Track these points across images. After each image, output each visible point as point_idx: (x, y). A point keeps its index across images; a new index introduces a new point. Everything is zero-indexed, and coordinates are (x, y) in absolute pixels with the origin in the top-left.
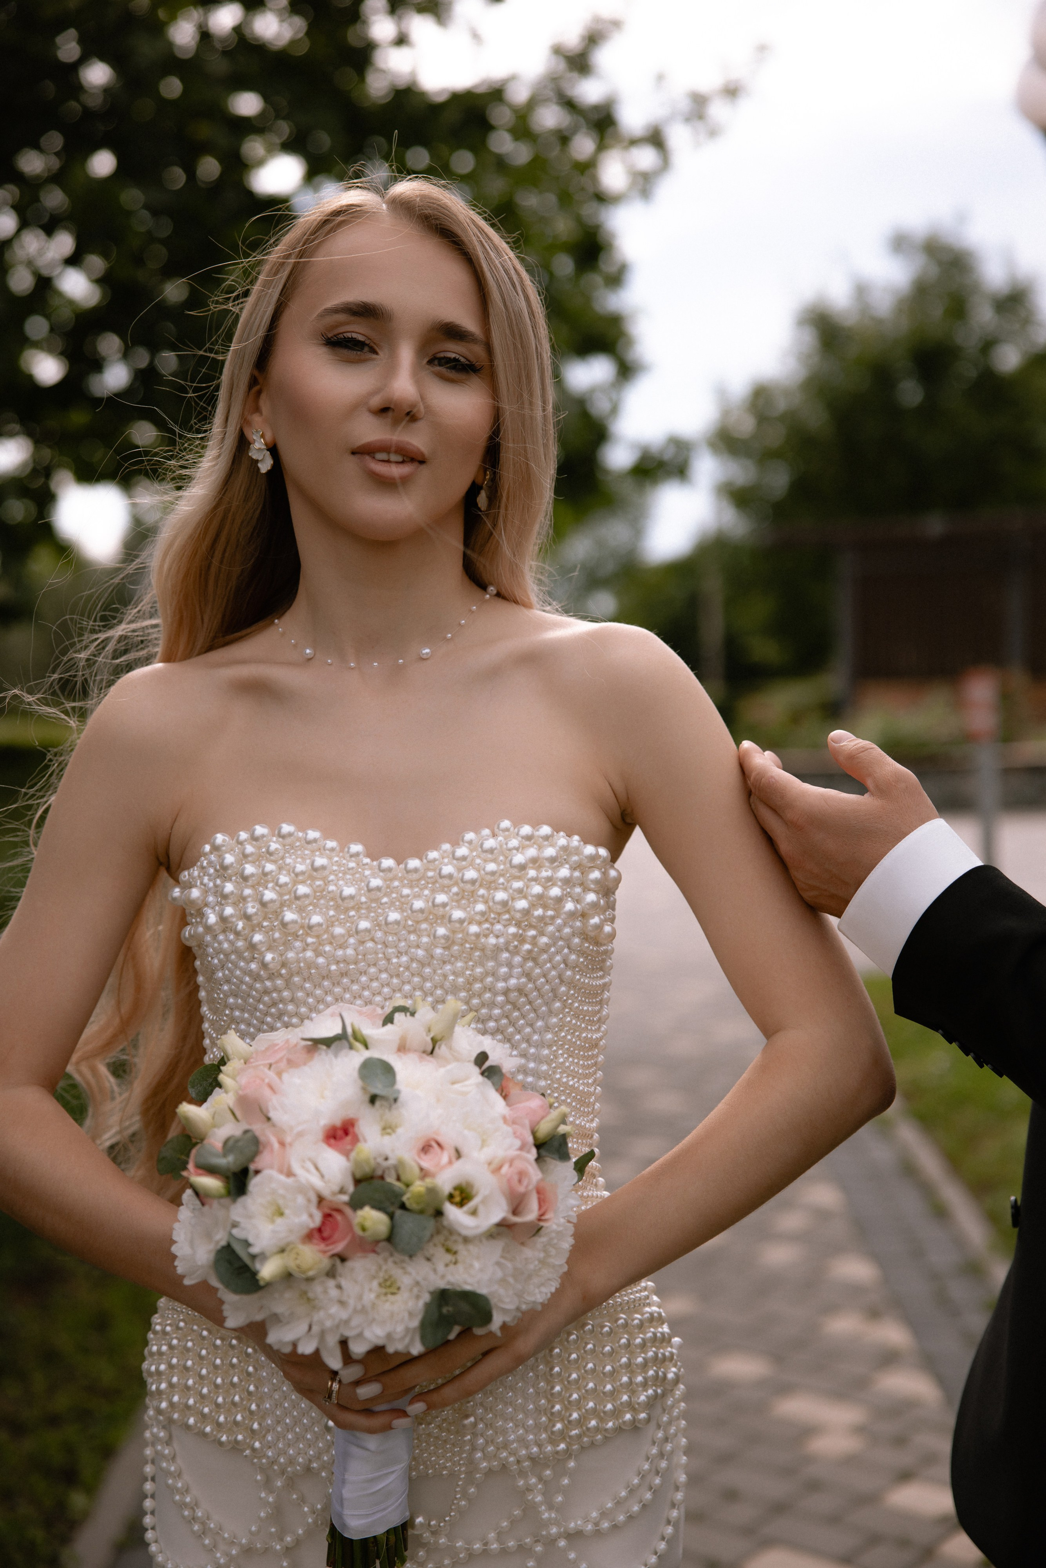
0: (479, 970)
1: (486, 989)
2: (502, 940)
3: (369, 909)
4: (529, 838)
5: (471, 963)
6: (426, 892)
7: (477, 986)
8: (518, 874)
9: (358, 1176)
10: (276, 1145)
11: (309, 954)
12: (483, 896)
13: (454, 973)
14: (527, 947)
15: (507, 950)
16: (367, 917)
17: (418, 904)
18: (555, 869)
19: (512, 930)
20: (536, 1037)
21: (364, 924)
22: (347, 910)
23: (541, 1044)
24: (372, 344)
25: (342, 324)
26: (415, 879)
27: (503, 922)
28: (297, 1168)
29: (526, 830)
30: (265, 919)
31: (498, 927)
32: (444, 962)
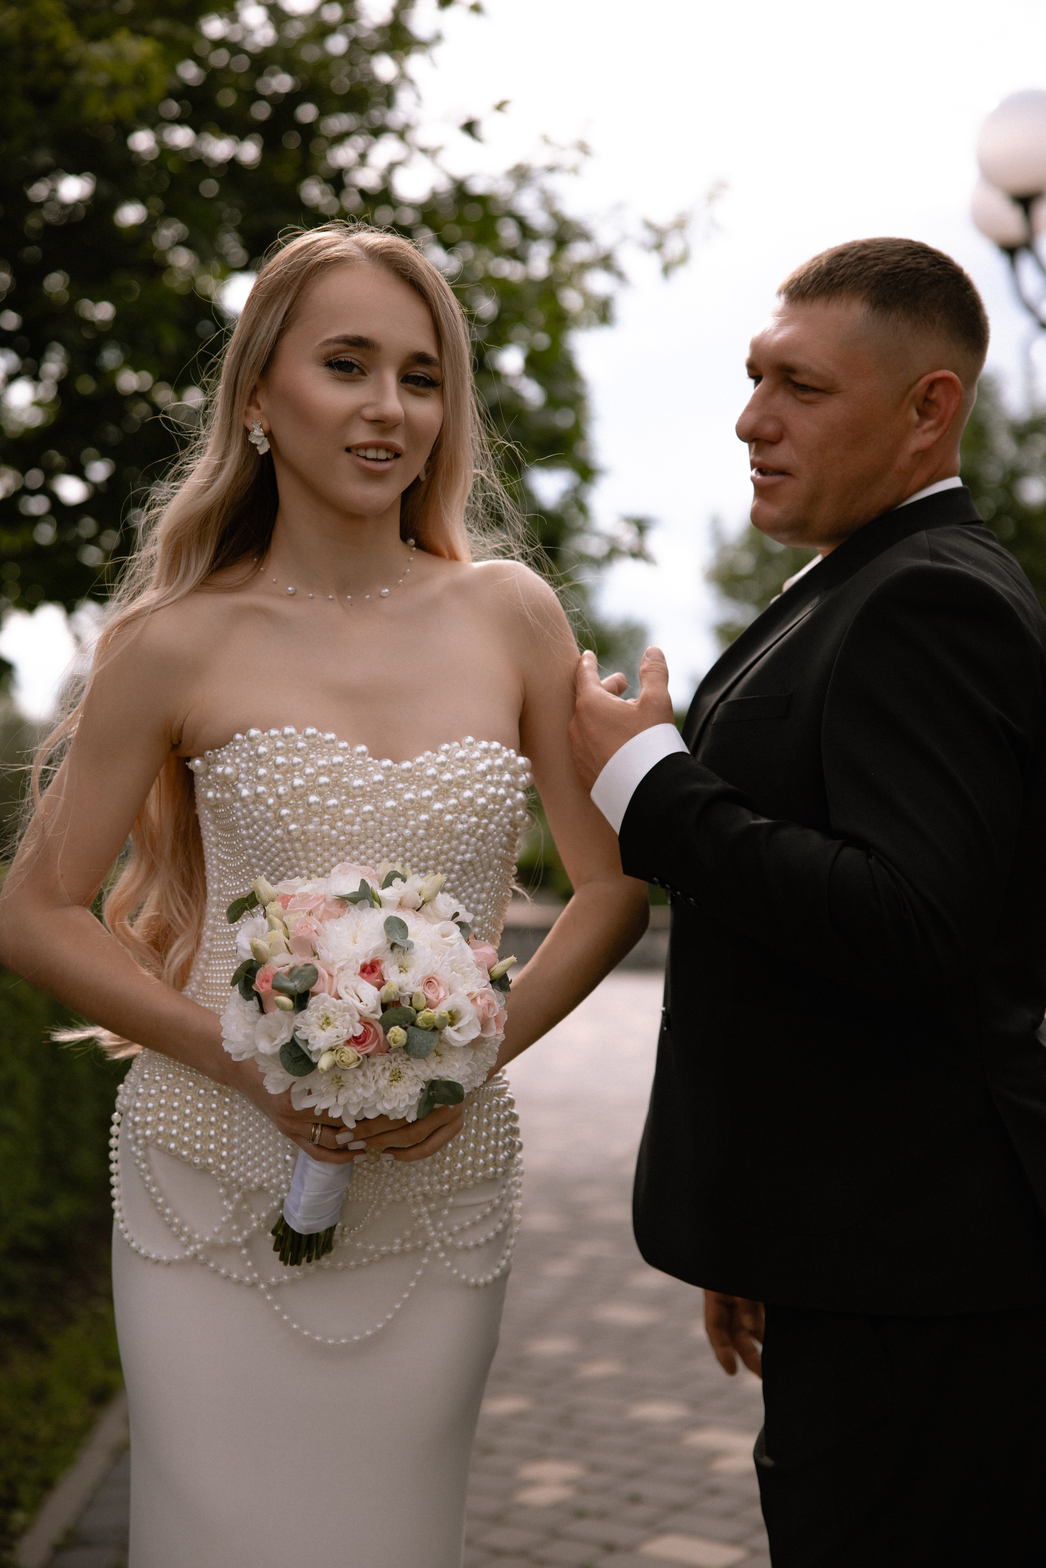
0: (446, 846)
1: (448, 860)
2: (465, 826)
3: (371, 797)
4: (486, 751)
5: (441, 841)
6: (414, 787)
7: (443, 857)
8: (479, 778)
9: (384, 1001)
10: (327, 976)
11: (326, 827)
12: (455, 793)
13: (429, 847)
14: (481, 831)
15: (468, 833)
16: (369, 803)
17: (409, 796)
18: (501, 774)
19: (474, 819)
20: (475, 896)
21: (368, 808)
22: (354, 797)
23: (478, 902)
24: (363, 368)
25: (341, 352)
26: (409, 777)
27: (468, 813)
28: (342, 992)
29: (484, 744)
30: (292, 798)
31: (464, 816)
32: (422, 839)
